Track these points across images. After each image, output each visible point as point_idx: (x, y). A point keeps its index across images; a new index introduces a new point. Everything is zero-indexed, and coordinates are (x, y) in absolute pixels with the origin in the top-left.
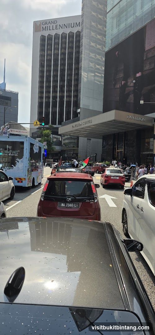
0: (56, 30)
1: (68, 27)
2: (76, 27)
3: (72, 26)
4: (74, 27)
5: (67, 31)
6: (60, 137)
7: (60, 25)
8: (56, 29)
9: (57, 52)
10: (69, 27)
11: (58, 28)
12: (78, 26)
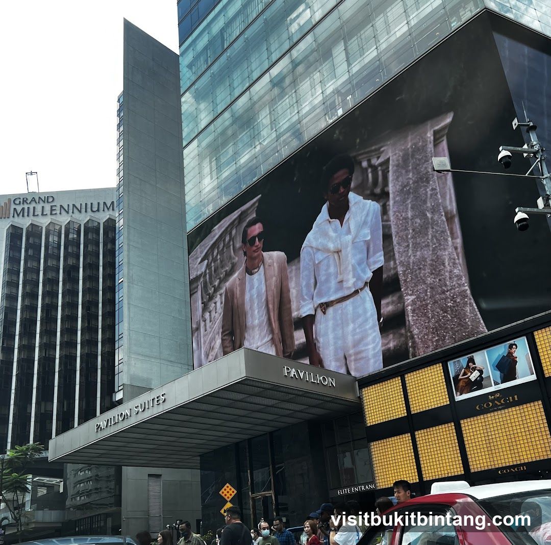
0: (53, 217)
1: (83, 210)
2: (104, 210)
3: (95, 209)
4: (98, 210)
5: (83, 219)
6: (58, 480)
7: (61, 206)
8: (51, 214)
9: (54, 275)
10: (86, 211)
11: (58, 212)
12: (108, 209)
